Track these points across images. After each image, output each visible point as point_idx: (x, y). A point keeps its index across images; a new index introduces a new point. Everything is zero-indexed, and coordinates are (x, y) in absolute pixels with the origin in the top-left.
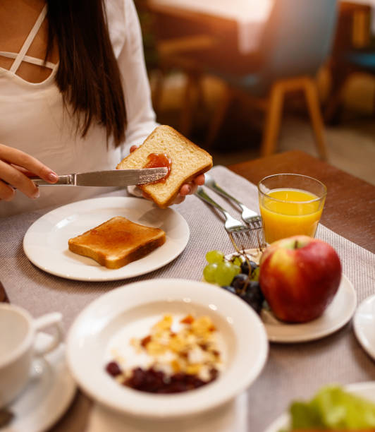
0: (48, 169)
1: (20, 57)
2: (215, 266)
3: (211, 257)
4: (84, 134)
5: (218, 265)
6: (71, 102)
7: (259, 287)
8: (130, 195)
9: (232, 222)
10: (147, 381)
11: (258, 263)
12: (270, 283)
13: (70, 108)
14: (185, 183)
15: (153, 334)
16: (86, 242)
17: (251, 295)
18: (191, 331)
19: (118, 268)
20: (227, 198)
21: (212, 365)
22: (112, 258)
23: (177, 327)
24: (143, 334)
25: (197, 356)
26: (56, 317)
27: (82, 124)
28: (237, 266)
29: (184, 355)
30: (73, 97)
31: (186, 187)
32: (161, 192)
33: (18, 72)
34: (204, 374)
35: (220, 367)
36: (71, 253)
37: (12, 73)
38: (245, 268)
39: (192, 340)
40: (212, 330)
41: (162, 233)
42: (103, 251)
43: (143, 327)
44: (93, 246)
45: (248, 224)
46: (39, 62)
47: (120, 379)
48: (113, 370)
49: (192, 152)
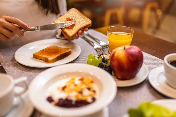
0: (26, 25)
2: (91, 60)
3: (90, 57)
5: (93, 59)
7: (110, 67)
8: (58, 38)
10: (65, 104)
11: (108, 58)
14: (80, 30)
15: (67, 85)
16: (40, 54)
17: (107, 69)
18: (83, 83)
19: (53, 63)
21: (93, 96)
22: (50, 58)
23: (77, 82)
24: (63, 85)
25: (86, 93)
26: (24, 78)
28: (100, 60)
29: (81, 92)
31: (80, 31)
32: (71, 32)
34: (89, 100)
35: (96, 97)
38: (104, 60)
39: (84, 86)
40: (92, 82)
41: (70, 50)
42: (47, 57)
43: (63, 83)
44: (43, 55)
47: (53, 103)
48: (50, 100)
49: (84, 19)
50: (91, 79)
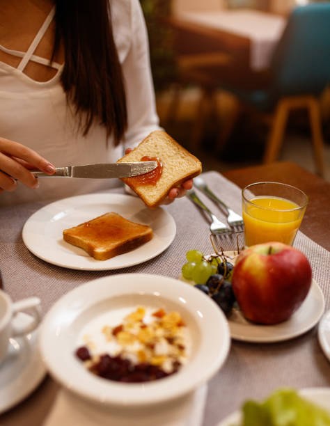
0: (47, 162)
1: (28, 56)
2: (194, 264)
3: (192, 256)
4: (85, 133)
5: (196, 264)
6: (74, 101)
7: (231, 288)
8: (127, 194)
9: (218, 224)
10: (112, 369)
11: (234, 264)
12: (241, 285)
13: (73, 108)
15: (125, 323)
16: (79, 234)
17: (223, 295)
18: (161, 324)
19: (105, 260)
20: (216, 202)
21: (176, 358)
22: (100, 250)
23: (149, 319)
24: (115, 323)
25: (163, 348)
26: (35, 301)
27: (83, 123)
28: (215, 267)
29: (151, 347)
30: (76, 98)
31: (175, 190)
33: (24, 71)
34: (167, 366)
35: (183, 360)
36: (64, 242)
37: (19, 71)
38: (222, 269)
39: (160, 332)
40: (180, 325)
41: (149, 230)
42: (93, 243)
43: (116, 317)
44: (84, 238)
45: (232, 227)
46: (45, 62)
47: (88, 364)
48: (83, 354)
49: (183, 158)
50: (178, 316)
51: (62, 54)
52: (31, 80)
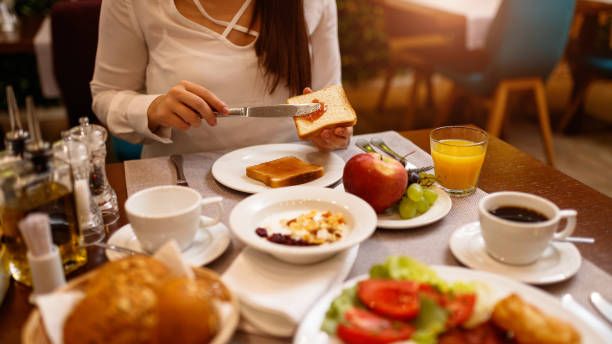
1: (231, 25)
4: (272, 92)
6: (264, 65)
13: (263, 70)
15: (298, 218)
16: (261, 170)
22: (275, 180)
23: (318, 217)
25: (323, 234)
27: (271, 83)
29: (314, 232)
30: (267, 60)
33: (228, 37)
37: (223, 37)
39: (324, 225)
40: (340, 221)
41: (320, 168)
42: (270, 175)
44: (264, 172)
46: (244, 29)
48: (261, 233)
50: (340, 215)
51: (258, 23)
52: (232, 44)
